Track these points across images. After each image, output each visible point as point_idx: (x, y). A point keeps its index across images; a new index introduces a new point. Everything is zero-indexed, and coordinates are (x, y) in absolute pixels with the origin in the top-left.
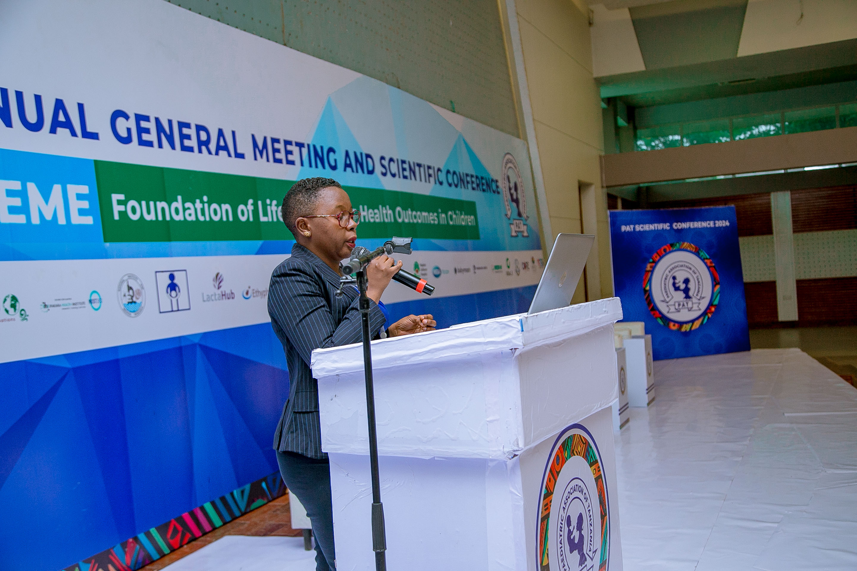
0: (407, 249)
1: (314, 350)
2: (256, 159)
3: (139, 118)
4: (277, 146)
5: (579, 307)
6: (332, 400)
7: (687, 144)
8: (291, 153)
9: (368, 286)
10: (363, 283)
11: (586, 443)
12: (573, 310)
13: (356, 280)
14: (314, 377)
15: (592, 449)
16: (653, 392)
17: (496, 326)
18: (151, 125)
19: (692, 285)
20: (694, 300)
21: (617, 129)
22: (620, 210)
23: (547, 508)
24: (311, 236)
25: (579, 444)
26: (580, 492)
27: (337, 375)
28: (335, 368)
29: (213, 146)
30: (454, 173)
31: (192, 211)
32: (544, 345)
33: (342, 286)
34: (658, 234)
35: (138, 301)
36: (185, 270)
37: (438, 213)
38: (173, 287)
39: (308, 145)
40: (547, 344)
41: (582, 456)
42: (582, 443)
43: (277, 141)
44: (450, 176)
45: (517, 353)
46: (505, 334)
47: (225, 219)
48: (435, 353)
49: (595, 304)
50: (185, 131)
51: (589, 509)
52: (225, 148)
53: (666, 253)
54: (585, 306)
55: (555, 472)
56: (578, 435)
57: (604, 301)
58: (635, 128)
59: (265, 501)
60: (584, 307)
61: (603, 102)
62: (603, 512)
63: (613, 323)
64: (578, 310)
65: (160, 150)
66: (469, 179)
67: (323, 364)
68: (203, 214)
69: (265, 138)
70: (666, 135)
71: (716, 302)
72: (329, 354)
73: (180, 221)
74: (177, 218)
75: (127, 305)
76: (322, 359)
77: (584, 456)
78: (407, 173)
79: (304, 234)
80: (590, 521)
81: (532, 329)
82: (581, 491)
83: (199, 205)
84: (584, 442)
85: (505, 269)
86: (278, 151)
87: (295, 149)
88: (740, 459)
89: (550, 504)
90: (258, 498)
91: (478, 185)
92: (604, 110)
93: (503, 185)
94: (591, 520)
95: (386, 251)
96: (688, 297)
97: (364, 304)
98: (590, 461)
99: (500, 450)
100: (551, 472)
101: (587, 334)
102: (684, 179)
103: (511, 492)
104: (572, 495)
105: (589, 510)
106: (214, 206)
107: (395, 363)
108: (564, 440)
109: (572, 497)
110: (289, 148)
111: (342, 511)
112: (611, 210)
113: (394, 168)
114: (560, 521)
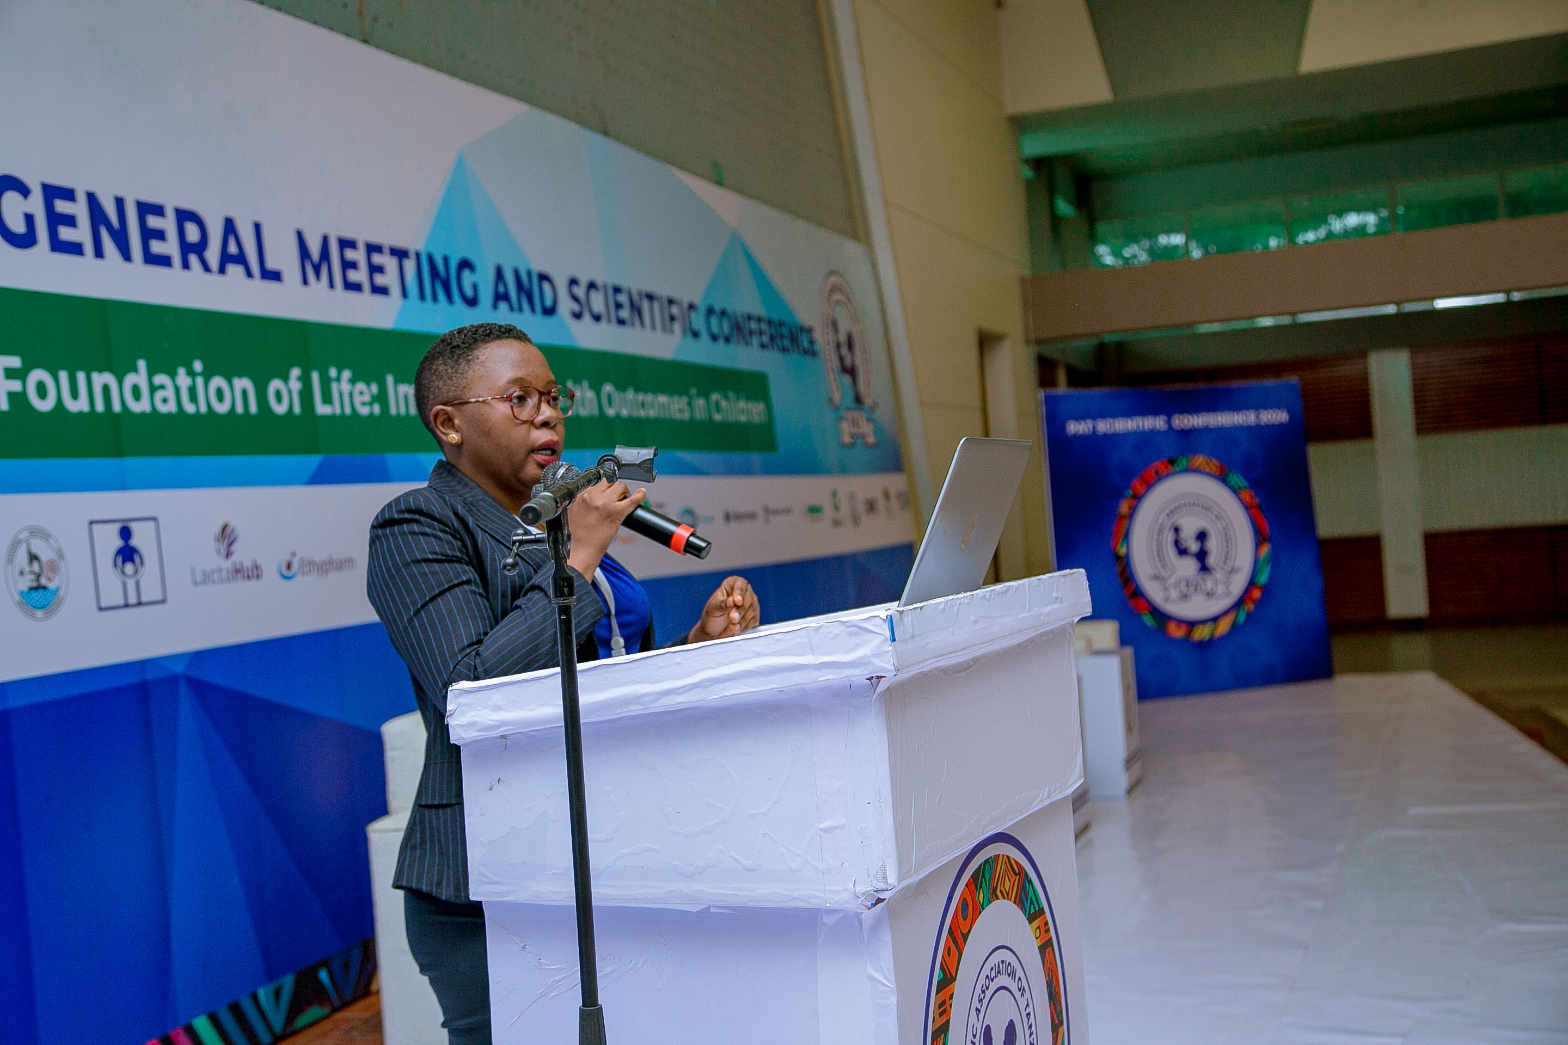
0: (645, 471)
1: (453, 684)
2: (305, 282)
3: (52, 193)
4: (350, 254)
5: (1004, 589)
6: (491, 789)
7: (1196, 253)
8: (379, 269)
9: (570, 550)
10: (561, 542)
11: (1022, 873)
12: (993, 597)
13: (545, 535)
14: (453, 741)
15: (1032, 886)
16: (1137, 768)
17: (837, 629)
18: (80, 210)
19: (1213, 545)
20: (1219, 575)
21: (1056, 221)
22: (1062, 389)
23: (945, 1011)
24: (462, 443)
25: (1006, 876)
26: (1009, 975)
27: (502, 736)
28: (499, 723)
29: (213, 255)
30: (723, 313)
31: (170, 393)
32: (936, 669)
33: (517, 550)
34: (1144, 440)
35: (52, 586)
36: (154, 519)
37: (690, 397)
38: (127, 554)
39: (418, 255)
40: (941, 667)
41: (1013, 900)
42: (1013, 872)
43: (352, 244)
44: (714, 321)
45: (883, 685)
46: (858, 646)
47: (240, 409)
48: (711, 688)
49: (1036, 583)
50: (153, 222)
51: (1027, 1012)
52: (241, 259)
53: (1160, 477)
54: (1017, 589)
55: (960, 934)
56: (1005, 856)
57: (1054, 578)
58: (1092, 221)
59: (326, 1011)
60: (1014, 590)
61: (1027, 164)
62: (1056, 1018)
63: (1071, 622)
64: (1004, 595)
65: (99, 262)
66: (753, 325)
67: (473, 713)
68: (193, 398)
69: (325, 240)
70: (1152, 236)
71: (1263, 578)
72: (485, 692)
73: (143, 414)
74: (136, 407)
75: (28, 593)
76: (470, 704)
77: (1017, 901)
78: (625, 314)
79: (447, 439)
80: (1030, 1038)
81: (913, 636)
82: (1012, 974)
83: (183, 380)
84: (1016, 871)
85: (828, 513)
86: (353, 265)
87: (390, 263)
88: (1318, 904)
89: (950, 1003)
90: (310, 1004)
91: (772, 339)
92: (1029, 184)
93: (823, 338)
94: (1031, 1034)
95: (605, 475)
96: (1204, 568)
97: (563, 586)
98: (1030, 911)
99: (847, 890)
100: (950, 935)
101: (1020, 646)
102: (1191, 325)
103: (870, 978)
104: (993, 983)
105: (1028, 1014)
106: (218, 382)
107: (626, 709)
108: (977, 867)
109: (993, 986)
110: (377, 259)
111: (511, 1025)
112: (1047, 390)
113: (598, 302)
114: (970, 1037)
